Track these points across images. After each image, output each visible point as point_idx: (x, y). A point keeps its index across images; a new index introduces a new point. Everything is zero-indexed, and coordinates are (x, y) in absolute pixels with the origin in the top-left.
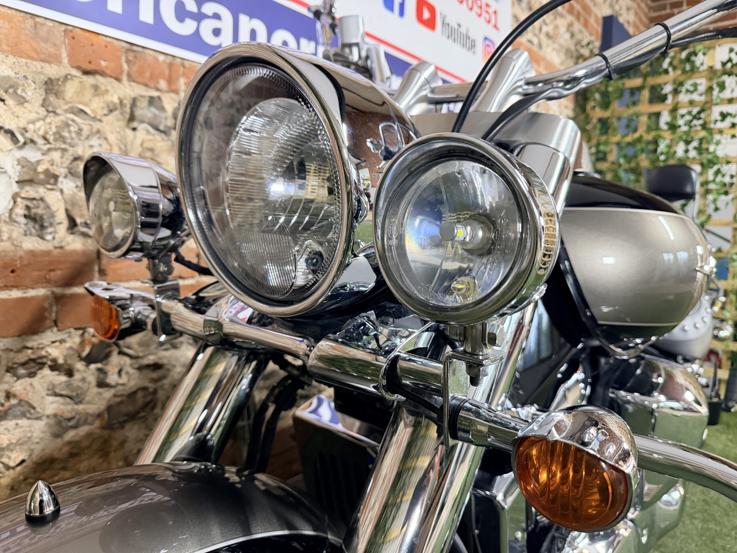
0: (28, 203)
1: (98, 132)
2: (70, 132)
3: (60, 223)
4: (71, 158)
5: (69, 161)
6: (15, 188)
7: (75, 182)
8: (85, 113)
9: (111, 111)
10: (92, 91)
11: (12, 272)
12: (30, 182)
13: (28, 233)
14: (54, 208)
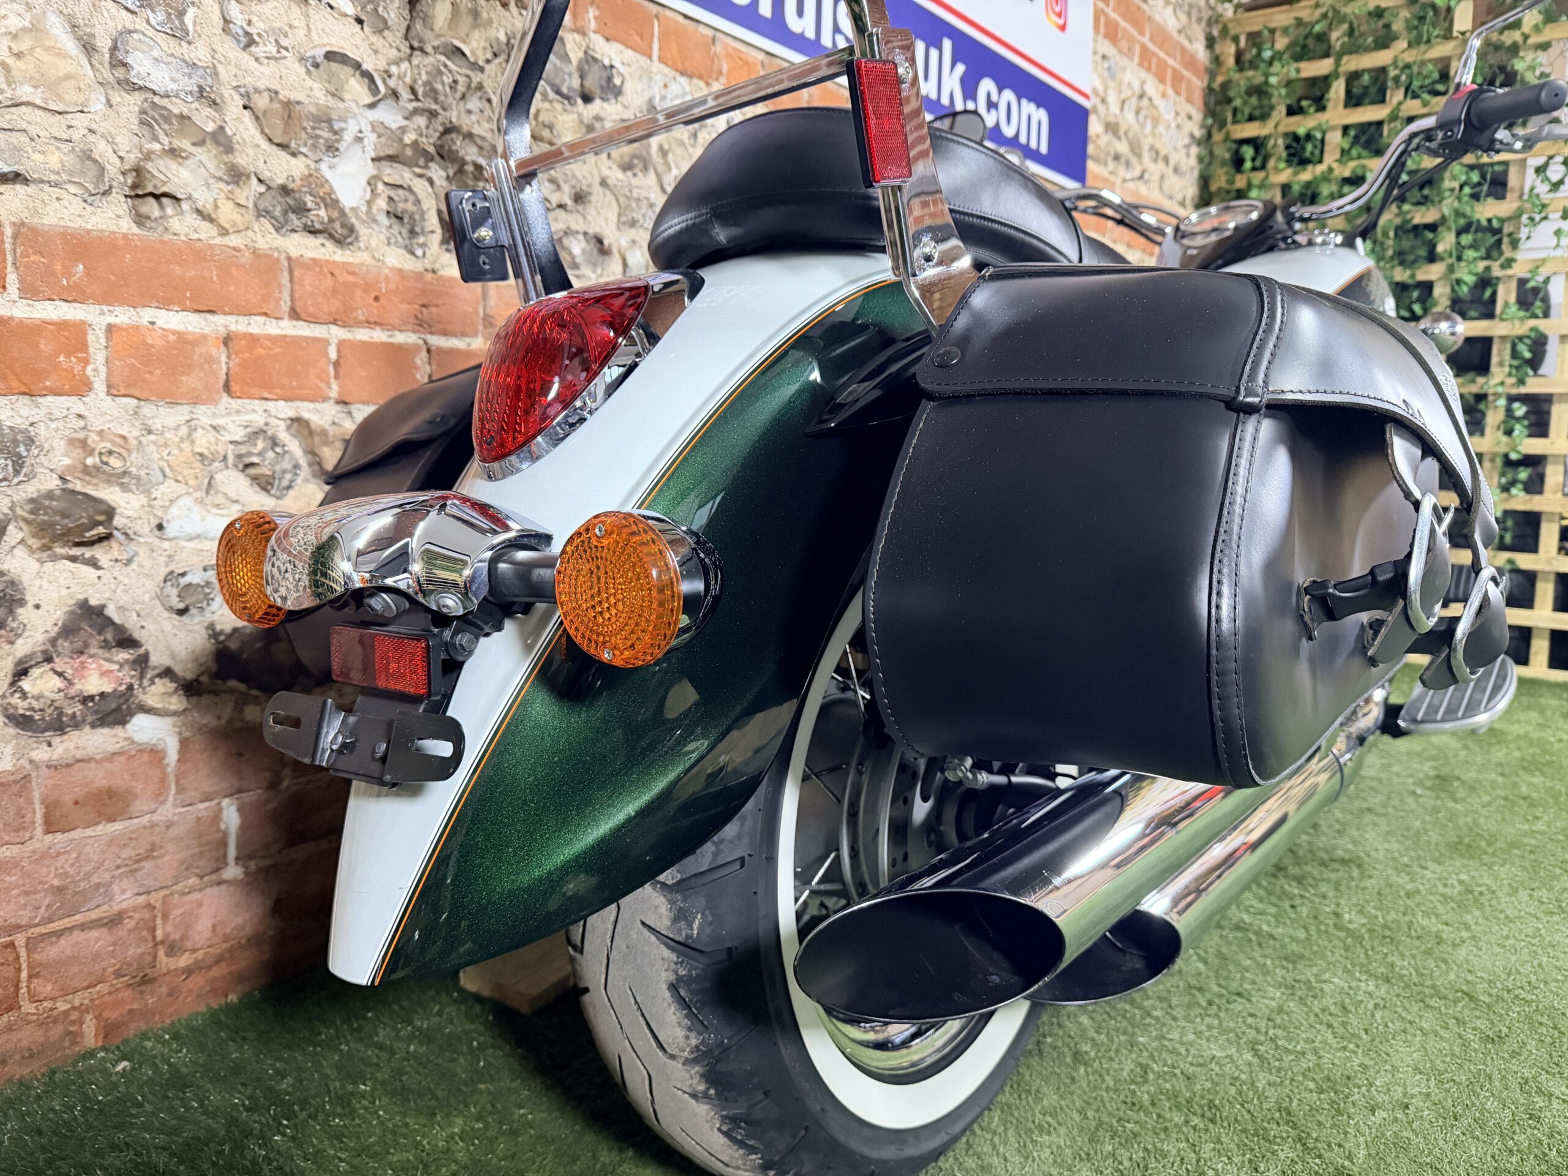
0: (392, 193)
1: (480, 87)
2: (443, 83)
3: (433, 232)
4: (441, 129)
5: (437, 134)
6: (371, 169)
7: (445, 169)
8: (463, 54)
9: (495, 55)
10: (470, 19)
11: (376, 299)
12: (392, 158)
13: (392, 241)
14: (425, 207)
